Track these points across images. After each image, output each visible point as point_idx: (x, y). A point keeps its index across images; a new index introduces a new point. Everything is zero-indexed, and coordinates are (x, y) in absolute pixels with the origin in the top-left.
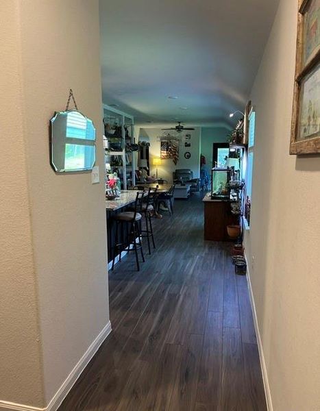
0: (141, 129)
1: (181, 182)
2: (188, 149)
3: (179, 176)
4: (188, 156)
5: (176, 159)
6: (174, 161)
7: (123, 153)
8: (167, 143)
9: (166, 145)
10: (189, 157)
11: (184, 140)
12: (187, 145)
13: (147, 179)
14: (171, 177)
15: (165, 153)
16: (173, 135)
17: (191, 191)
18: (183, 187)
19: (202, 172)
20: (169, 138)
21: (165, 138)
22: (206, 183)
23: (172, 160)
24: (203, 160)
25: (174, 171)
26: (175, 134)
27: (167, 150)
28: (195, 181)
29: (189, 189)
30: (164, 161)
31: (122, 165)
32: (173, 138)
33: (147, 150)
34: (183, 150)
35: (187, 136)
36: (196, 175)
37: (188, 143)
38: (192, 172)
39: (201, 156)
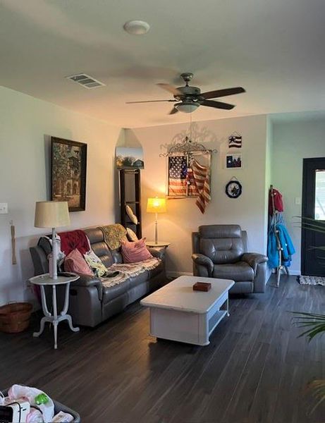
0: (125, 130)
2: (234, 173)
4: (235, 191)
5: (203, 198)
6: (198, 204)
8: (184, 160)
9: (182, 164)
10: (237, 192)
11: (224, 150)
12: (233, 163)
15: (178, 184)
16: (198, 140)
19: (273, 234)
20: (188, 147)
21: (178, 148)
22: (284, 260)
23: (194, 201)
24: (275, 202)
25: (197, 231)
27: (182, 178)
32: (197, 147)
34: (222, 175)
35: (232, 140)
37: (235, 157)
38: (244, 233)
39: (271, 191)
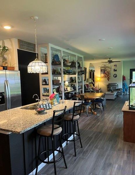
0: (90, 63)
1: (111, 90)
2: (115, 73)
3: (110, 87)
5: (109, 78)
7: (76, 76)
8: (104, 70)
9: (104, 71)
10: (116, 77)
11: (113, 68)
12: (115, 70)
13: (93, 89)
14: (106, 87)
15: (103, 75)
16: (107, 66)
17: (117, 96)
18: (112, 93)
19: (124, 85)
20: (105, 67)
21: (103, 67)
22: (126, 90)
23: (107, 78)
24: (124, 78)
25: (108, 84)
26: (108, 65)
27: (104, 73)
28: (119, 89)
29: (116, 94)
30: (102, 79)
31: (75, 82)
32: (107, 67)
33: (93, 74)
34: (113, 73)
35: (115, 65)
36: (120, 86)
38: (118, 85)
39: (123, 76)
